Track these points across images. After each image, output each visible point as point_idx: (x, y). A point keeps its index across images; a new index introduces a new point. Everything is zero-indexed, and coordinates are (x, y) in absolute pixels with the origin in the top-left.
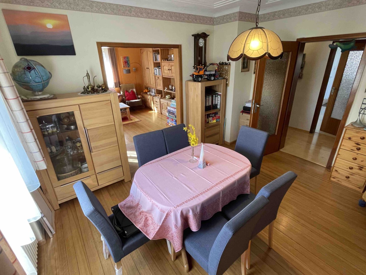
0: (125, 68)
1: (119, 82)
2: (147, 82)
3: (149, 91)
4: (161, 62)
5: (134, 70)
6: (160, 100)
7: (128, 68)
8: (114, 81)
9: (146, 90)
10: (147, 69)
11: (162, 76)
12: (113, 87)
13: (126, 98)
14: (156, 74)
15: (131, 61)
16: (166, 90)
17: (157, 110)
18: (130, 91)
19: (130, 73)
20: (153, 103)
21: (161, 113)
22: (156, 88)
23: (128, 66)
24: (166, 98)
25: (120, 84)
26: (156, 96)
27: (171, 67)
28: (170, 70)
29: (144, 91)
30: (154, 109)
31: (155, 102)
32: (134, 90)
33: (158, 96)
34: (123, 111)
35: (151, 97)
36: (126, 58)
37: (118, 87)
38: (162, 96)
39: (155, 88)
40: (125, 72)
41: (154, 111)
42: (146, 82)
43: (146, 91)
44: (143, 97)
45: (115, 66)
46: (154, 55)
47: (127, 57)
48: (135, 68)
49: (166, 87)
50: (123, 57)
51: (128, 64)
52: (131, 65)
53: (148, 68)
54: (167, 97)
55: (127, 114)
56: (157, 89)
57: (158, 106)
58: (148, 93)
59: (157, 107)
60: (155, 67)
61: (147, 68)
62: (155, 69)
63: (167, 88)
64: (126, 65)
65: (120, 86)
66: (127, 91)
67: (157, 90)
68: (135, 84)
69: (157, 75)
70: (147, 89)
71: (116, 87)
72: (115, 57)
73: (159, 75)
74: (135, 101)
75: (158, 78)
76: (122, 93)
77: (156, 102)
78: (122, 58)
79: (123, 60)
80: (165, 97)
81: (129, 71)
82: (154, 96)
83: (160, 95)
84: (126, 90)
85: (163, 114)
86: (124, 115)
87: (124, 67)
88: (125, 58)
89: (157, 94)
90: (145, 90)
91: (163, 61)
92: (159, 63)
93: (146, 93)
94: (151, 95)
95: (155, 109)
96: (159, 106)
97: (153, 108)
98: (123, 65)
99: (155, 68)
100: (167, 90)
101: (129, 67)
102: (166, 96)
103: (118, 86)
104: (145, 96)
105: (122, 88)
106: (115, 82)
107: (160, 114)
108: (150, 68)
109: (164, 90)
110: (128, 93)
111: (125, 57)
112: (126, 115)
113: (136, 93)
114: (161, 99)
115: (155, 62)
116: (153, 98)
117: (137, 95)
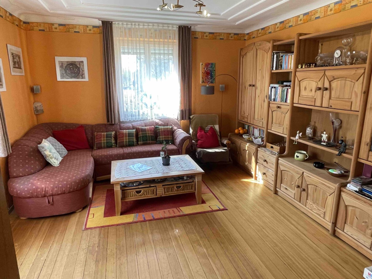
0: (204, 84)
1: (190, 110)
2: (247, 114)
3: (247, 132)
4: (296, 71)
5: (222, 87)
6: (278, 160)
7: (211, 85)
8: (181, 107)
9: (240, 129)
10: (251, 87)
11: (293, 102)
12: (177, 118)
13: (199, 141)
14: (272, 98)
15: (218, 72)
16: (297, 137)
17: (263, 179)
18: (208, 128)
19: (213, 93)
20: (257, 163)
21: (276, 192)
22: (267, 129)
23: (210, 80)
24: (294, 157)
25: (190, 115)
26: (265, 147)
27: (330, 82)
28: (326, 89)
29: (236, 131)
30: (256, 174)
31: (260, 161)
32: (217, 127)
33: (272, 147)
34: (187, 180)
35: (254, 148)
36: (210, 66)
37: (185, 119)
38: (282, 151)
39: (265, 130)
40: (203, 90)
41: (256, 178)
42: (242, 113)
43: (241, 132)
44: (233, 142)
45: (186, 79)
46: (275, 56)
47: (212, 64)
48: (224, 85)
49: (298, 132)
50: (204, 64)
51: (212, 77)
52: (217, 79)
53: (254, 86)
54: (299, 155)
55: (194, 188)
56: (269, 131)
57: (268, 171)
58: (245, 137)
59: (264, 174)
60: (271, 82)
61: (250, 85)
62: (272, 87)
63: (301, 134)
64: (208, 78)
65: (191, 117)
66: (202, 129)
67: (269, 134)
68: (219, 116)
69: (274, 100)
70: (244, 128)
71: (183, 117)
72: (189, 62)
73: (282, 100)
74: (216, 152)
75: (279, 107)
76: (191, 131)
77: (265, 161)
78: (202, 64)
79: (204, 68)
80: (291, 155)
81: (211, 91)
82: (260, 146)
83: (277, 148)
84: (200, 125)
85: (279, 194)
86: (187, 189)
87: (203, 82)
88: (207, 65)
89: (268, 141)
90: (238, 129)
91: (302, 67)
92: (288, 74)
93: (240, 135)
94: (251, 142)
95: (259, 175)
96: (271, 172)
97: (253, 173)
98: (203, 78)
99: (272, 85)
100: (299, 137)
101: (212, 82)
102: (296, 154)
103: (187, 117)
104: (238, 141)
105: (193, 120)
106: (183, 108)
107: (272, 193)
108: (258, 85)
109: (292, 138)
110: (203, 132)
111: (209, 64)
112: (192, 189)
113: (219, 134)
114: (279, 158)
115: (274, 71)
116: (257, 151)
117: (221, 138)
